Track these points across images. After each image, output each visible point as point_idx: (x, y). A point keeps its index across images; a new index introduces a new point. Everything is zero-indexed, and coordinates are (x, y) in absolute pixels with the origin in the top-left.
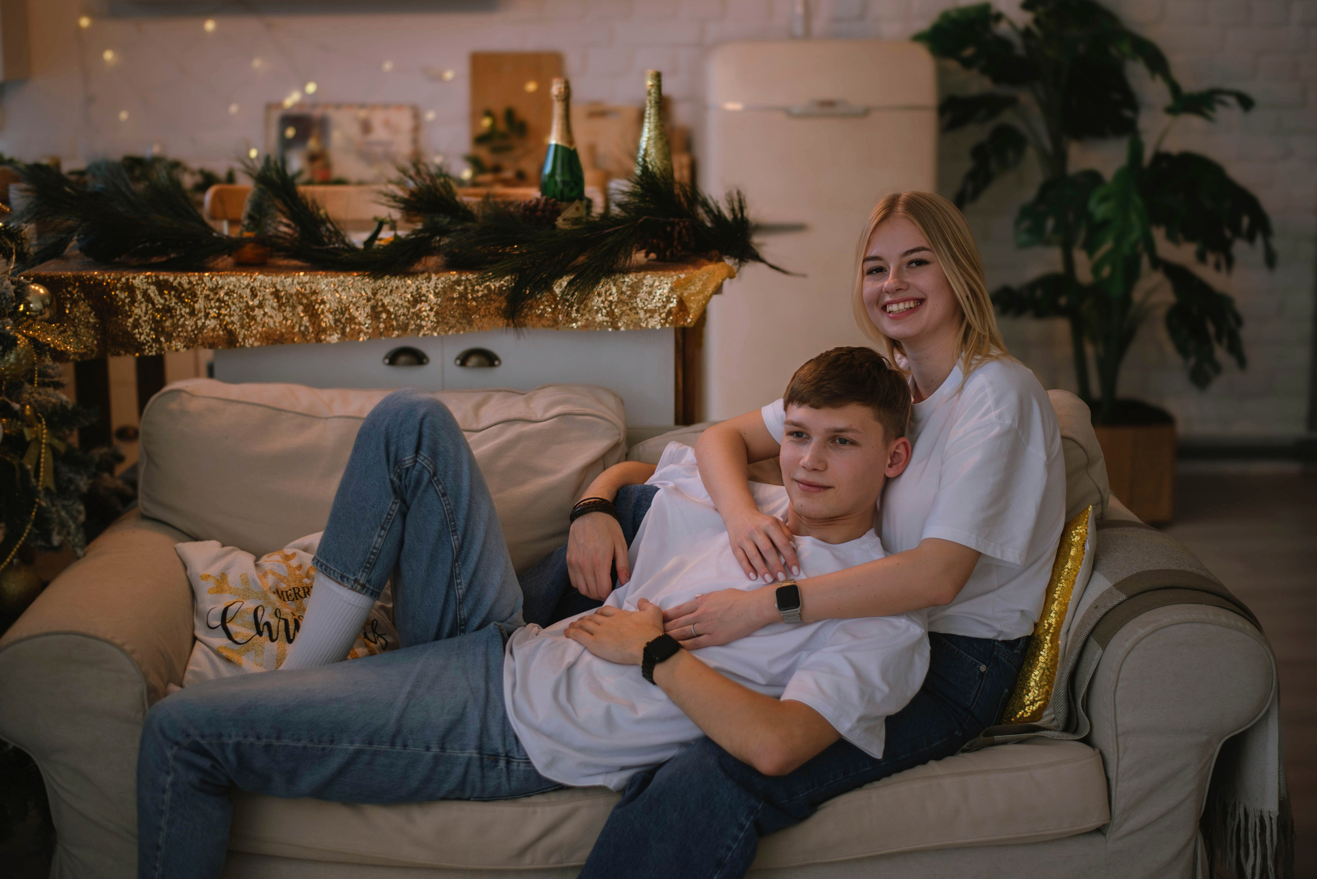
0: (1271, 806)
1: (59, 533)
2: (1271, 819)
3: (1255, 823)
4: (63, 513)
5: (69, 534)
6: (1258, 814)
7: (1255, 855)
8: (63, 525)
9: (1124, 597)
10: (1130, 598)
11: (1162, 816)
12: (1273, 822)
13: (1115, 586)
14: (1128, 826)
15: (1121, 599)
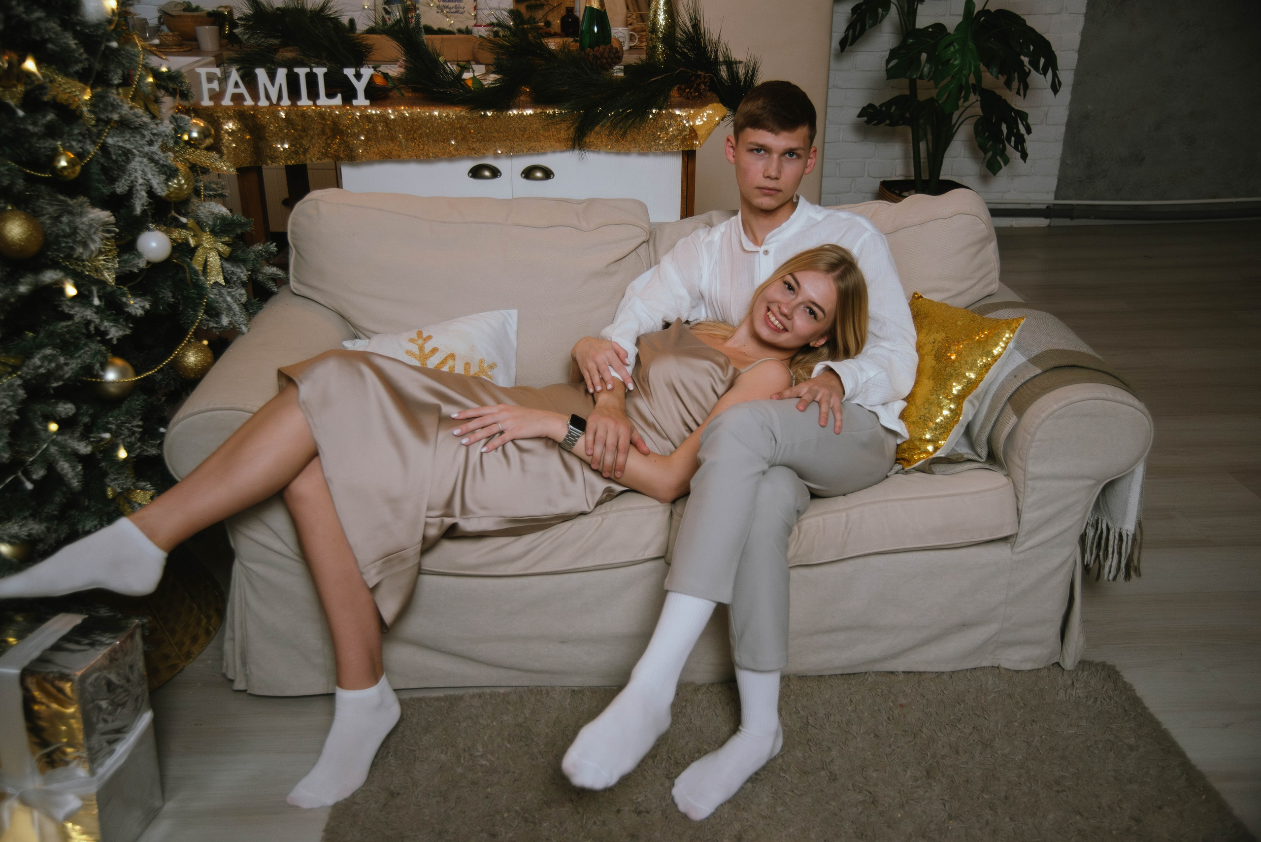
0: (1129, 526)
1: (227, 315)
2: (1127, 535)
3: (1115, 536)
4: (229, 299)
5: (235, 315)
6: (1118, 530)
7: (1112, 558)
8: (229, 308)
9: (1038, 371)
10: (1045, 372)
11: (1055, 537)
12: (1129, 537)
13: (1029, 360)
14: (1029, 543)
15: (1037, 373)
